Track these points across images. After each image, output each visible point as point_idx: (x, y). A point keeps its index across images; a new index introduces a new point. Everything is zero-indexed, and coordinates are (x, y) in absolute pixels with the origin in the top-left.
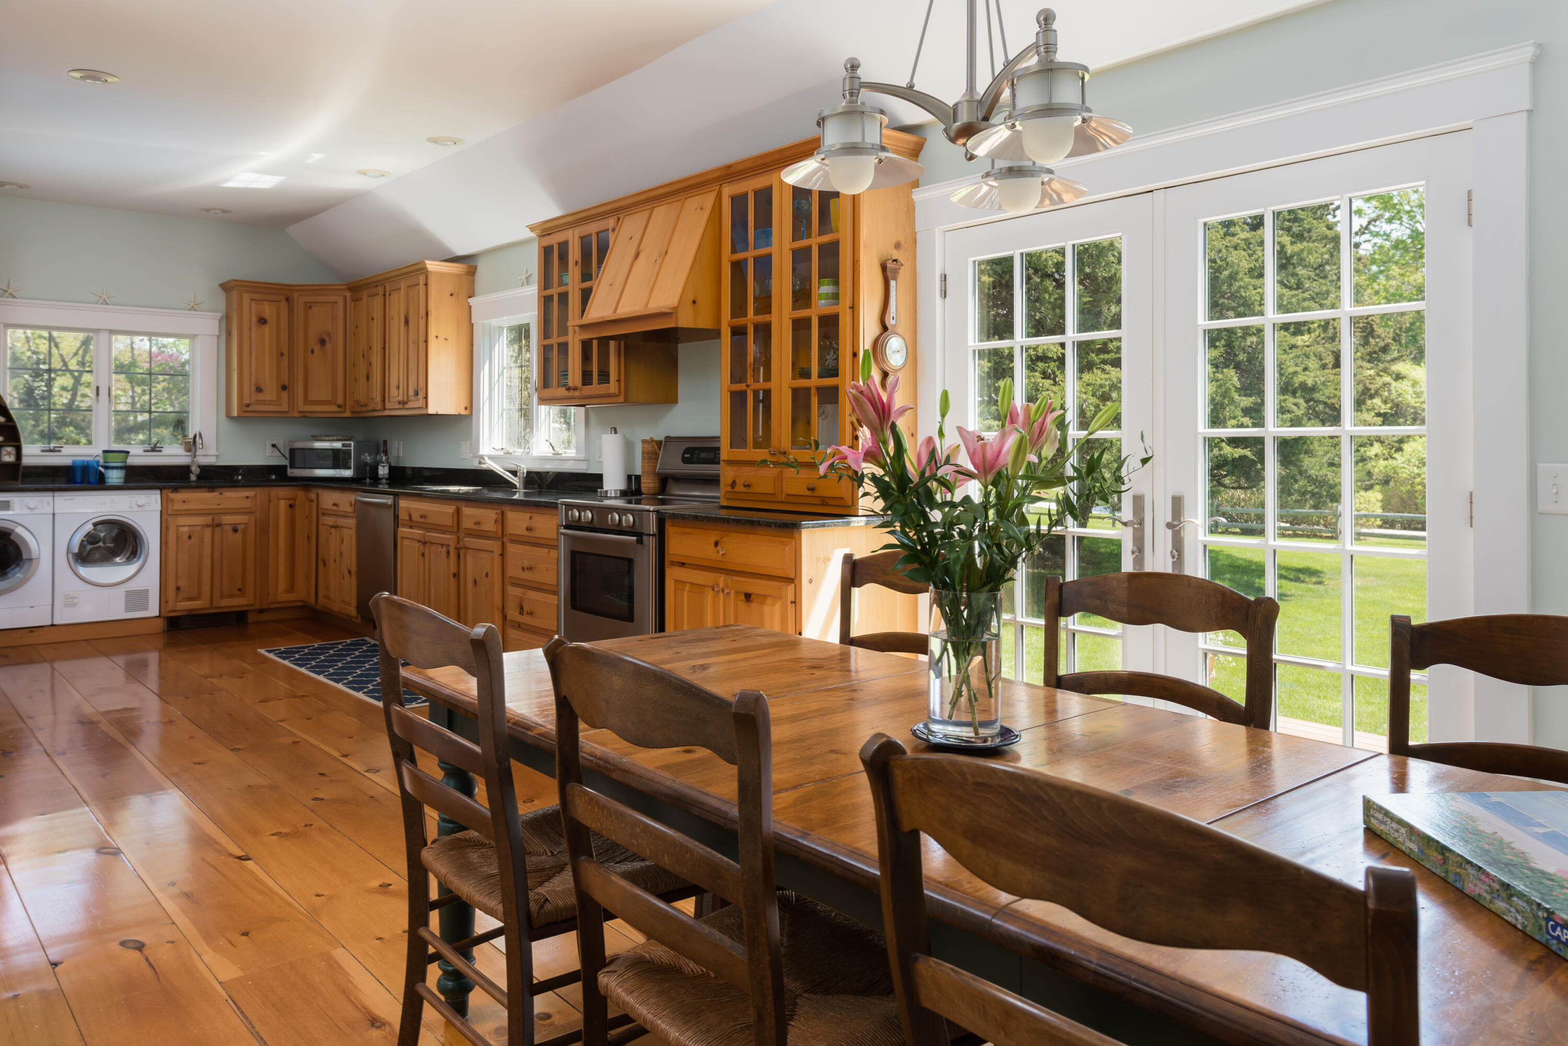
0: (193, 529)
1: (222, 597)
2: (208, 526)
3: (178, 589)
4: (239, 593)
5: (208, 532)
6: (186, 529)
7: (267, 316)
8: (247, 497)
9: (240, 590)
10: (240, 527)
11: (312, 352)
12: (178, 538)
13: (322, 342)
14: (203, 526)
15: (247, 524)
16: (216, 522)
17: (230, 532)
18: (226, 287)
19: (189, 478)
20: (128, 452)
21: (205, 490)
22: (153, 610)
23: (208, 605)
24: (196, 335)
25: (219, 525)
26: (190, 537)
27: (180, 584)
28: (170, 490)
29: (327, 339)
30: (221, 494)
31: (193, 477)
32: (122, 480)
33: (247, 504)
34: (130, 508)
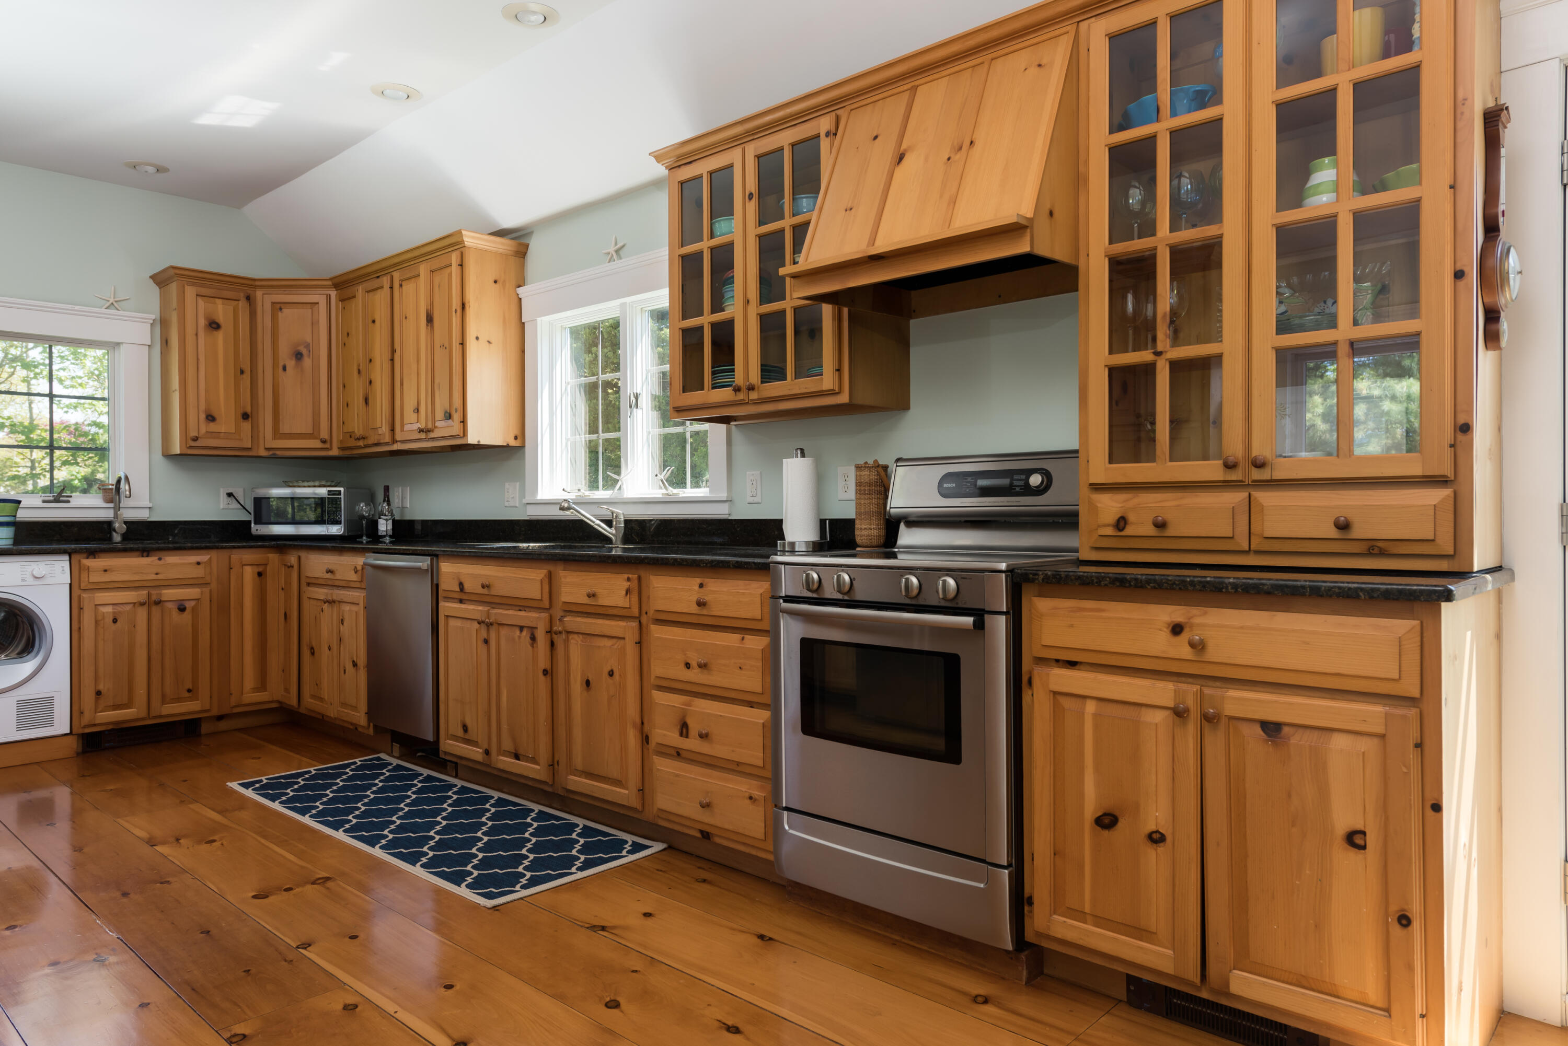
0: (119, 608)
1: (164, 702)
2: (142, 604)
3: (99, 693)
4: (187, 695)
5: (142, 613)
6: (109, 609)
7: (221, 319)
8: (198, 563)
9: (189, 691)
10: (189, 605)
11: (284, 368)
12: (97, 622)
13: (298, 356)
14: (135, 603)
15: (198, 600)
16: (154, 598)
17: (175, 613)
18: (161, 279)
19: (110, 539)
20: (19, 502)
21: (137, 553)
22: (61, 724)
23: (143, 714)
24: (118, 344)
25: (158, 603)
26: (115, 621)
27: (101, 687)
28: (85, 555)
29: (304, 351)
30: (160, 559)
31: (117, 538)
32: (10, 542)
33: (199, 572)
34: (23, 580)
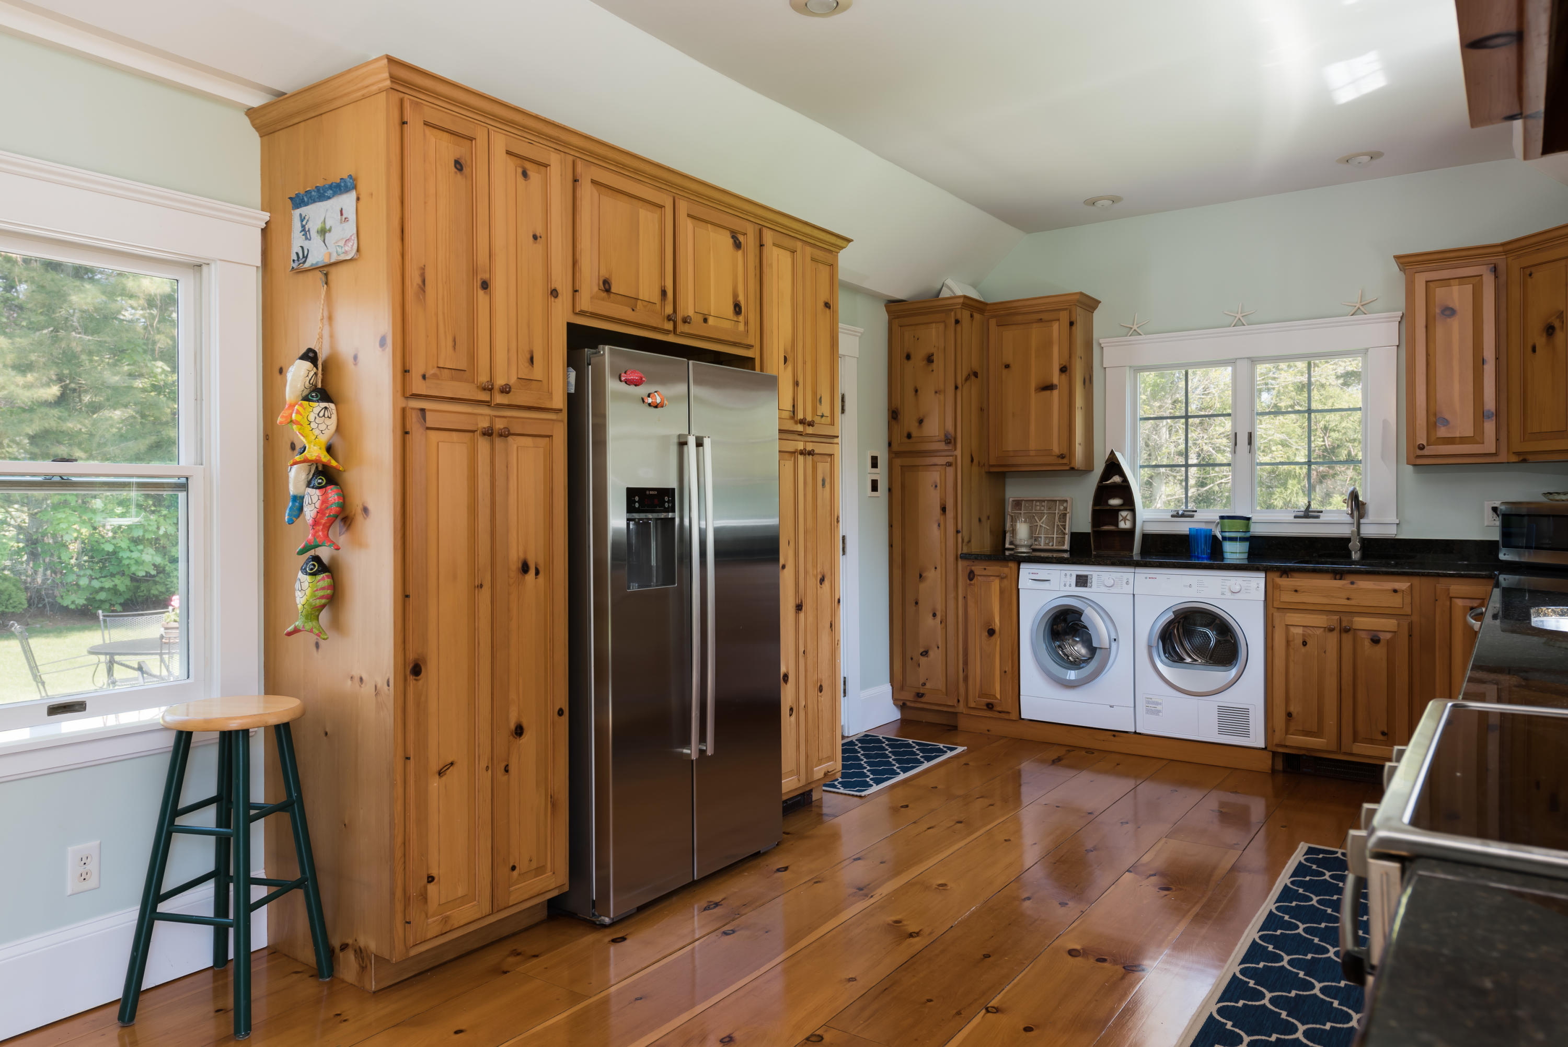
0: (1309, 631)
1: (1355, 740)
2: (1331, 630)
3: (1289, 715)
4: (1381, 737)
5: (1333, 638)
6: (1299, 631)
7: (1456, 302)
8: (1395, 591)
9: (1383, 734)
10: (1384, 637)
11: (1534, 349)
12: (1288, 643)
13: (1550, 330)
14: (1325, 628)
15: (1395, 632)
16: (1344, 624)
17: (1367, 643)
19: (1350, 556)
20: (1249, 519)
21: (1331, 575)
22: (1256, 738)
23: (1333, 747)
25: (1347, 630)
26: (1305, 643)
27: (1292, 709)
28: (1278, 574)
29: (1557, 324)
30: (1352, 583)
31: (1355, 556)
32: (1246, 556)
33: (1396, 601)
34: (1223, 594)
